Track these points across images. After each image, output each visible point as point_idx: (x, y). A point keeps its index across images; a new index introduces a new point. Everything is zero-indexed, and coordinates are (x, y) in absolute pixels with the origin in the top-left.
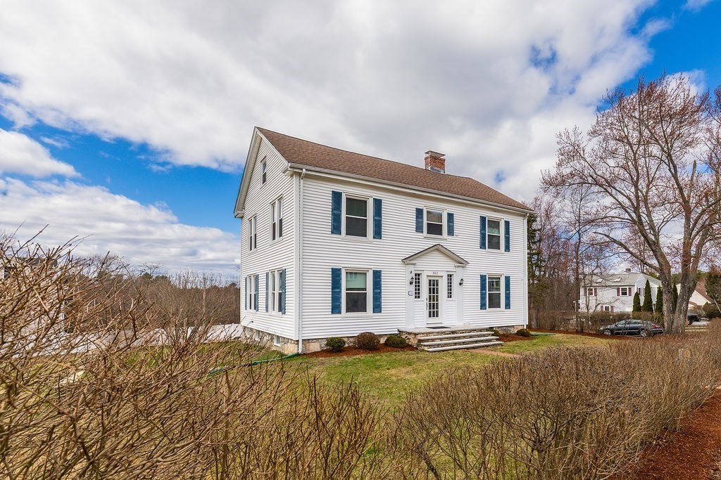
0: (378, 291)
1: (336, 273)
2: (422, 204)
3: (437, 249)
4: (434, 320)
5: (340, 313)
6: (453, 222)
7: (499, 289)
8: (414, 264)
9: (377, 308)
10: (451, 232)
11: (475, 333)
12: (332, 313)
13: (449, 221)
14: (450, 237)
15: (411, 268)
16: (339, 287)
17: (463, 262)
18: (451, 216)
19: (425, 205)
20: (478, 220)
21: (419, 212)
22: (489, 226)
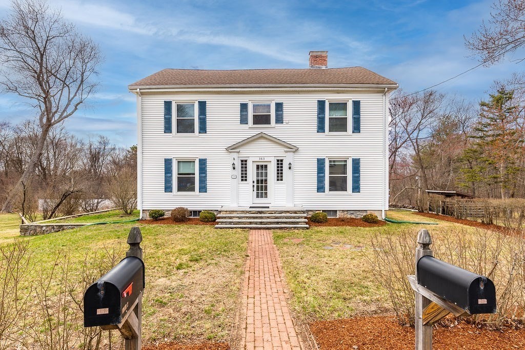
0: (204, 175)
1: (168, 162)
2: (244, 99)
3: (261, 137)
4: (261, 201)
5: (171, 191)
6: (282, 111)
7: (345, 173)
8: (239, 152)
9: (203, 189)
10: (280, 120)
11: (288, 215)
13: (277, 110)
14: (279, 125)
15: (235, 155)
16: (171, 173)
17: (291, 147)
18: (280, 106)
19: (250, 100)
20: (316, 105)
21: (244, 107)
22: (331, 109)
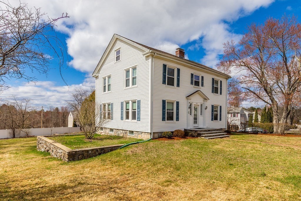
1: (164, 102)
3: (198, 92)
4: (196, 125)
5: (165, 120)
6: (203, 80)
7: (217, 112)
8: (190, 99)
9: (177, 119)
10: (202, 85)
12: (163, 120)
14: (202, 87)
15: (189, 101)
16: (165, 109)
17: (207, 99)
18: (202, 77)
19: (194, 72)
20: (211, 80)
21: (192, 75)
22: (215, 83)
